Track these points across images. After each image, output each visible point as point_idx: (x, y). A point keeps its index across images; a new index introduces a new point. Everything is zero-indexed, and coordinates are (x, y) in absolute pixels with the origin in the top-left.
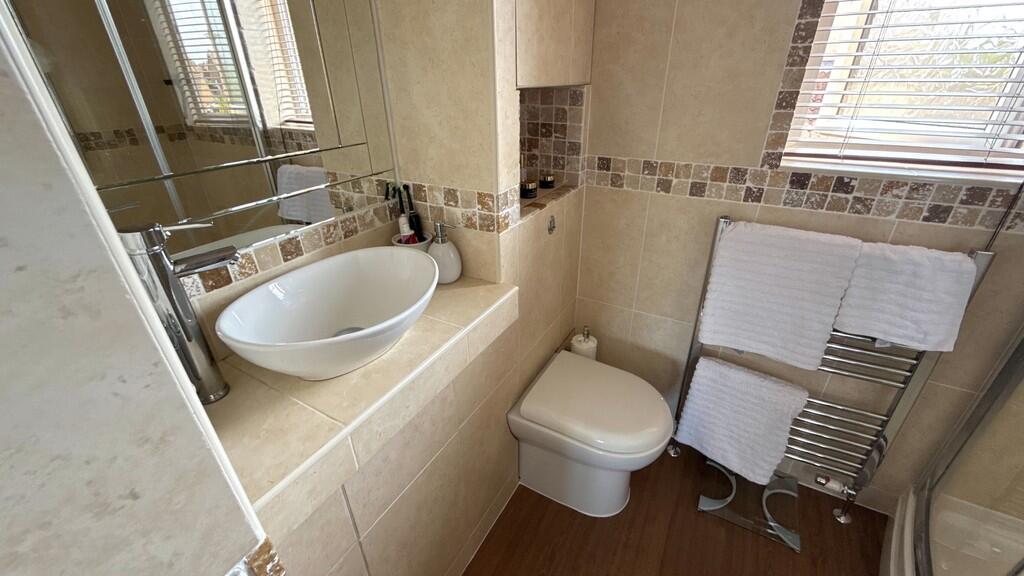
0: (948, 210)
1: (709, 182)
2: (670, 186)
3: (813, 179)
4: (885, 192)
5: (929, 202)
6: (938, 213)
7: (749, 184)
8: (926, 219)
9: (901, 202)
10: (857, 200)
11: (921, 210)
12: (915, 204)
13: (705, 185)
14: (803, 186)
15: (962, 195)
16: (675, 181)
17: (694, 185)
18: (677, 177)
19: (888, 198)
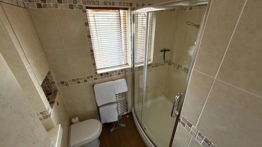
0: (120, 73)
1: (87, 79)
2: (80, 82)
3: (103, 74)
4: (113, 73)
5: (118, 73)
6: (119, 74)
7: (94, 77)
8: (118, 75)
9: (115, 74)
10: (110, 75)
11: (117, 74)
12: (116, 73)
13: (86, 80)
14: (102, 75)
15: (121, 71)
16: (80, 81)
17: (84, 81)
18: (80, 80)
19: (113, 74)
